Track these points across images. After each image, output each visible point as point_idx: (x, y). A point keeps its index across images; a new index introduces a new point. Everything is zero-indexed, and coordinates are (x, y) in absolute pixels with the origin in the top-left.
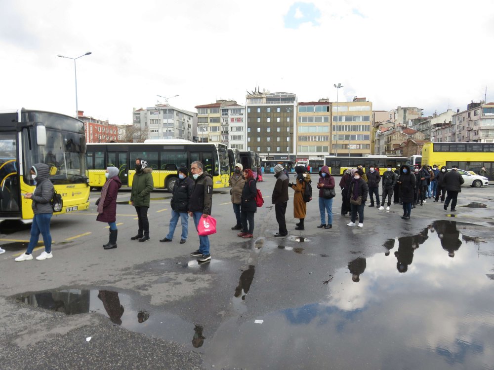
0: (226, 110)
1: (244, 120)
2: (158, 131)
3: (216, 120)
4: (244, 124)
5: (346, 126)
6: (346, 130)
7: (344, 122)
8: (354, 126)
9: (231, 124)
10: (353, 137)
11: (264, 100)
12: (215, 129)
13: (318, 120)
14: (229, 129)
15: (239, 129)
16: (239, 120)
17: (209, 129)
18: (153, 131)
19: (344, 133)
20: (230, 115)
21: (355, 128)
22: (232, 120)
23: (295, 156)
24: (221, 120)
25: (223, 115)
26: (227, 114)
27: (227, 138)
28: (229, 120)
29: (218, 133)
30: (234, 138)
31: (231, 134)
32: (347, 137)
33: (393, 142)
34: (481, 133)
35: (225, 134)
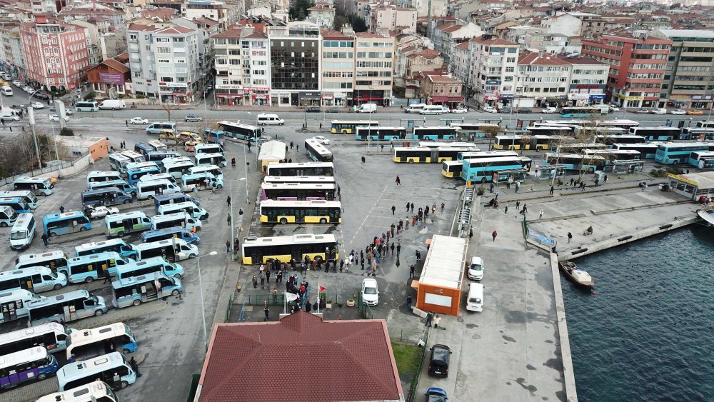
0: (247, 43)
1: (267, 53)
2: (168, 61)
3: (236, 52)
4: (267, 58)
5: (369, 63)
6: (369, 66)
7: (367, 59)
8: (377, 63)
9: (253, 58)
10: (375, 74)
11: (288, 33)
12: (234, 62)
13: (343, 55)
14: (251, 63)
15: (262, 63)
16: (262, 53)
17: (228, 62)
18: (162, 61)
19: (367, 69)
20: (251, 49)
21: (378, 64)
22: (254, 53)
23: (320, 93)
24: (241, 53)
25: (244, 47)
26: (247, 47)
27: (248, 72)
28: (251, 54)
29: (239, 67)
30: (256, 72)
31: (253, 68)
32: (370, 74)
33: (413, 69)
34: (488, 70)
35: (246, 69)
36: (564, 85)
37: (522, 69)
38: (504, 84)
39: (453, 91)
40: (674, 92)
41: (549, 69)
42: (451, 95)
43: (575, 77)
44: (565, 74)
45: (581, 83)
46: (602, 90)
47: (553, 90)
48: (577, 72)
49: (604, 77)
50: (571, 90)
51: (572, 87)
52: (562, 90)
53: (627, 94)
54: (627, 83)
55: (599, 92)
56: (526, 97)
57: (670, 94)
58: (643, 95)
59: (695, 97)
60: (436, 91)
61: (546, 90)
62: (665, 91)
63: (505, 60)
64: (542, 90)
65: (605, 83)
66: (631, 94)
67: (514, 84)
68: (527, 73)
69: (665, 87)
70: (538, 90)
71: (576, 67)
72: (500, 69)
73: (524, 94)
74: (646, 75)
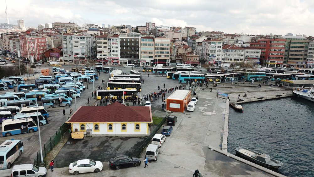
0: (110, 39)
1: (118, 44)
2: (78, 47)
3: (105, 43)
4: (118, 45)
5: (160, 48)
6: (160, 49)
7: (159, 46)
8: (164, 48)
9: (112, 45)
10: (163, 53)
11: (127, 35)
12: (105, 47)
13: (149, 45)
14: (112, 47)
15: (116, 47)
16: (116, 44)
17: (102, 47)
18: (76, 47)
19: (160, 50)
20: (112, 42)
21: (163, 49)
22: (113, 43)
23: (140, 60)
24: (108, 43)
25: (109, 41)
26: (110, 41)
27: (110, 51)
28: (112, 44)
29: (107, 49)
30: (114, 51)
31: (112, 49)
32: (161, 52)
33: (179, 52)
34: (210, 51)
35: (109, 50)
36: (242, 58)
37: (224, 51)
38: (217, 57)
39: (195, 59)
40: (289, 61)
41: (236, 51)
42: (194, 61)
43: (247, 54)
44: (242, 53)
45: (249, 57)
46: (258, 60)
47: (238, 60)
48: (247, 52)
49: (259, 55)
50: (245, 60)
51: (245, 58)
52: (241, 60)
53: (269, 62)
54: (269, 57)
56: (226, 62)
57: (288, 61)
58: (276, 62)
59: (298, 63)
60: (188, 59)
61: (235, 60)
62: (285, 60)
63: (217, 47)
64: (233, 60)
65: (260, 57)
66: (271, 62)
67: (221, 57)
68: (226, 52)
69: (285, 58)
70: (231, 60)
71: (247, 50)
72: (215, 51)
73: (226, 61)
74: (277, 54)
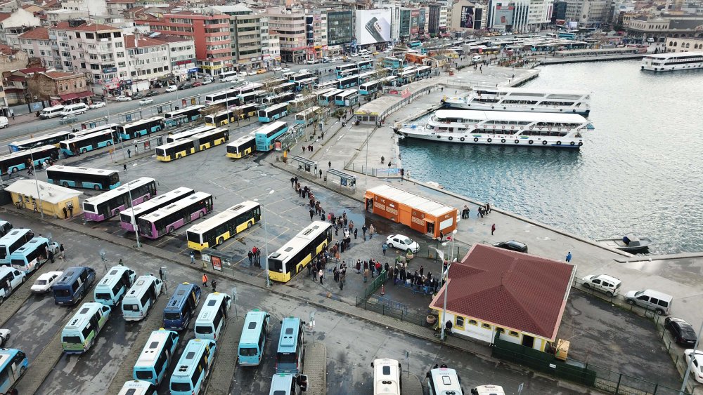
34: (99, 58)
36: (167, 63)
37: (131, 53)
38: (120, 70)
39: (78, 85)
40: (241, 57)
41: (153, 50)
42: (77, 91)
43: (174, 54)
44: (166, 53)
45: (179, 60)
46: (194, 64)
47: (160, 69)
48: (173, 49)
49: (192, 52)
50: (174, 67)
51: (173, 64)
52: (166, 68)
53: (212, 64)
54: (208, 55)
55: (192, 66)
56: (141, 80)
57: (238, 59)
58: (222, 63)
59: (253, 60)
60: (61, 89)
61: (155, 70)
62: (235, 58)
63: (114, 45)
64: (152, 71)
65: (194, 57)
66: (215, 64)
67: (129, 69)
68: (137, 56)
69: (234, 54)
70: (149, 71)
71: (172, 45)
72: (111, 55)
73: (140, 78)
74: (220, 46)
